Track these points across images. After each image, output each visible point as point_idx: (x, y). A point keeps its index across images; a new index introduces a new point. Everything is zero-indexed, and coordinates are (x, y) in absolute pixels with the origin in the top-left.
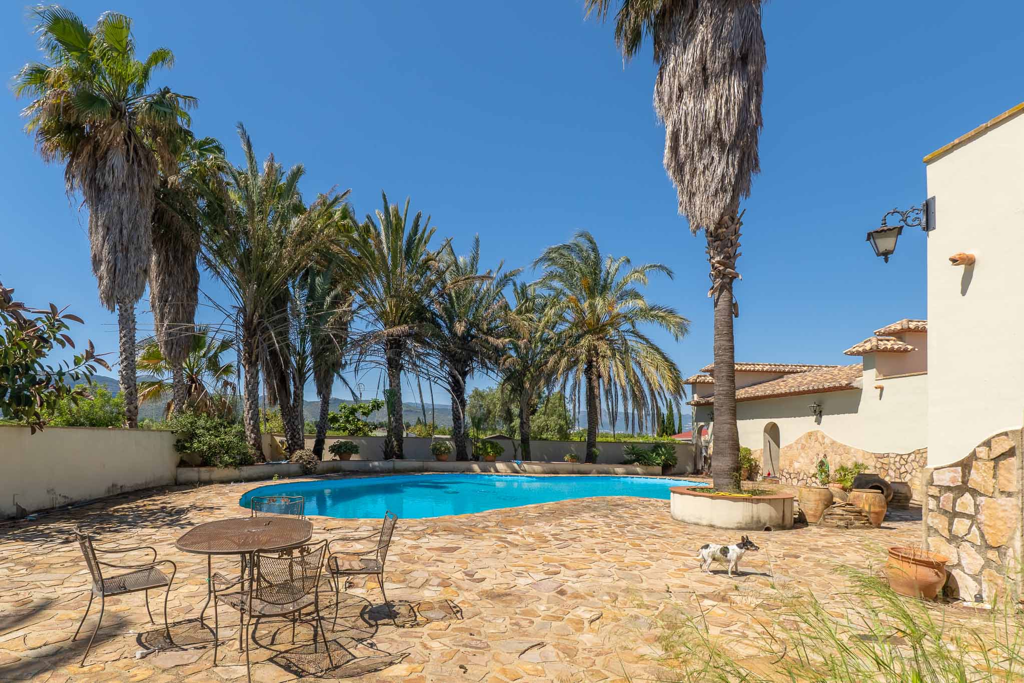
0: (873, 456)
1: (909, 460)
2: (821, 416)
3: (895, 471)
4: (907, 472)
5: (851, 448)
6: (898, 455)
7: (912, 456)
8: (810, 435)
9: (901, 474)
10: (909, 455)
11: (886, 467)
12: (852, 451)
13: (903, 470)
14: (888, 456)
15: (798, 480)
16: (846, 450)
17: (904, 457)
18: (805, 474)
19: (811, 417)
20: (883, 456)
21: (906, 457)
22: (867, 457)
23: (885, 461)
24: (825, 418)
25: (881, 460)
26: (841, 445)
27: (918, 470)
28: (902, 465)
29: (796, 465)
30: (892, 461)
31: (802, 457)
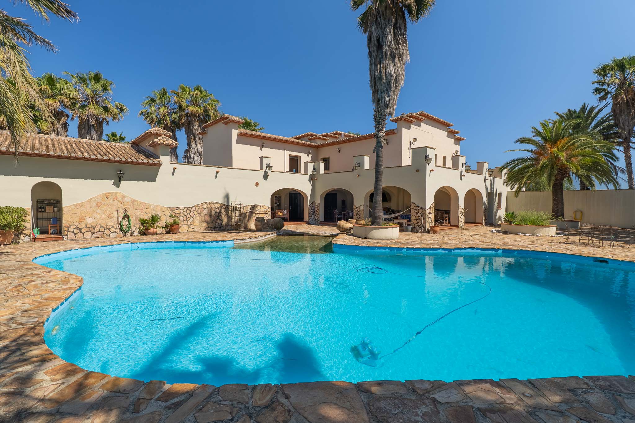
0: (169, 209)
1: (192, 210)
2: (120, 181)
3: (183, 217)
4: (191, 217)
5: (150, 205)
6: (185, 208)
7: (194, 208)
8: (107, 196)
9: (187, 218)
10: (192, 207)
11: (178, 215)
12: (152, 206)
13: (188, 216)
14: (179, 209)
15: (93, 233)
16: (146, 206)
17: (189, 209)
18: (101, 227)
19: (108, 181)
20: (176, 209)
21: (190, 209)
22: (164, 210)
23: (177, 211)
24: (123, 183)
25: (175, 211)
26: (141, 203)
27: (197, 215)
28: (188, 213)
29: (89, 221)
30: (182, 211)
31: (98, 213)
